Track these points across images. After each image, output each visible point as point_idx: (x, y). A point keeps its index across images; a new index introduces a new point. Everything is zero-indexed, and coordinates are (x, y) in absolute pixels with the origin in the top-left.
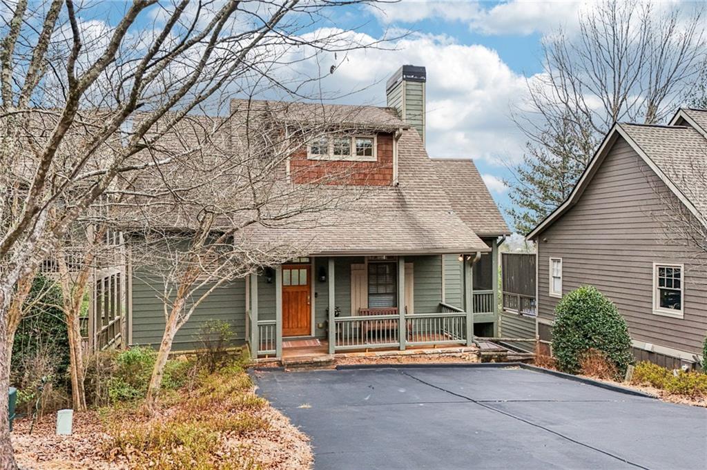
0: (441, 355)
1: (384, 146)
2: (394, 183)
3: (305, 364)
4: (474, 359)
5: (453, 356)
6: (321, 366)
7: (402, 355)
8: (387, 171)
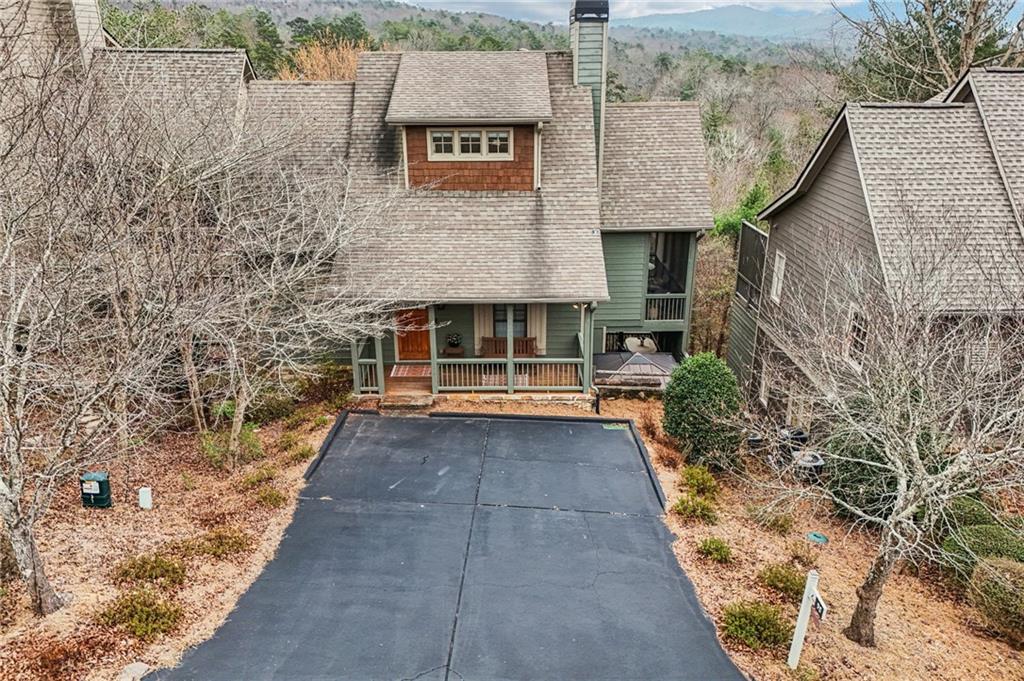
1: (523, 141)
2: (535, 187)
5: (565, 404)
7: (508, 401)
8: (526, 173)
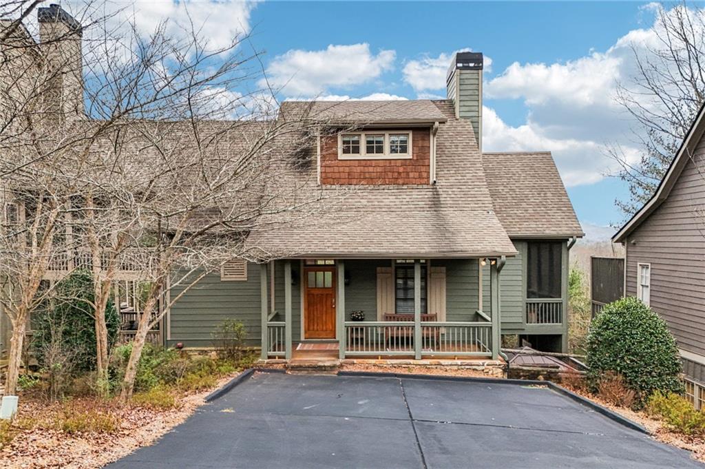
0: (460, 367)
1: (420, 142)
2: (431, 181)
3: (309, 367)
4: (499, 374)
5: (474, 370)
6: (325, 370)
7: (416, 365)
8: (423, 169)
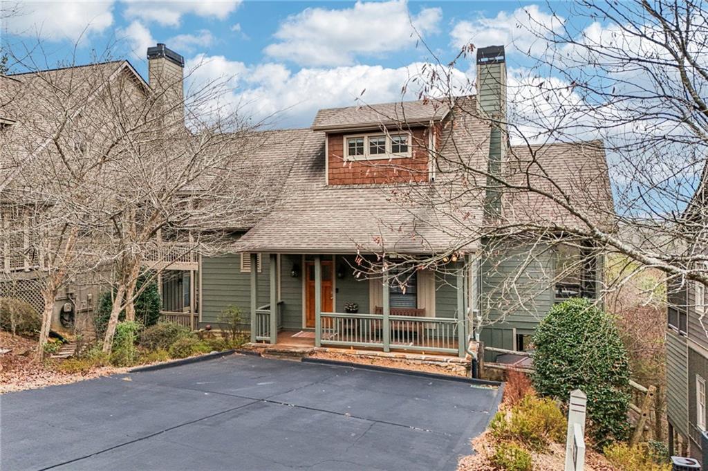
0: (424, 362)
2: (430, 179)
4: (462, 372)
5: (437, 365)
6: (295, 356)
7: (382, 357)
8: (422, 167)
